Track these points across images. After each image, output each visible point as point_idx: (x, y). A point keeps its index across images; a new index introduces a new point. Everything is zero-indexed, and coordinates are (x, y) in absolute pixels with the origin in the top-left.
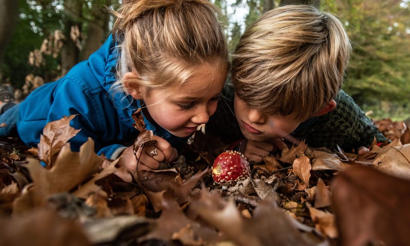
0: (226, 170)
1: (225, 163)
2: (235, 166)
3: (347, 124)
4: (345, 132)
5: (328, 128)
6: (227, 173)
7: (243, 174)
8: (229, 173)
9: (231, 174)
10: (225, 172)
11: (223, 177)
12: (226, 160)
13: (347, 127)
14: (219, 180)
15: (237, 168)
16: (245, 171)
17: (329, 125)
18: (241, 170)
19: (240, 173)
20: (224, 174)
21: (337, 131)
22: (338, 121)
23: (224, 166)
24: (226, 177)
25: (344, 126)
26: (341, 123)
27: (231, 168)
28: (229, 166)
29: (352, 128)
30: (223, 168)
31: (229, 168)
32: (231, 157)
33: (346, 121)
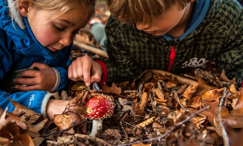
0: (95, 110)
1: (94, 105)
2: (102, 108)
3: (225, 26)
4: (223, 34)
5: (208, 31)
6: (95, 113)
7: (107, 112)
8: (97, 113)
9: (99, 113)
10: (94, 112)
11: (92, 115)
12: (94, 103)
13: (224, 29)
14: (90, 117)
15: (103, 109)
16: (109, 110)
17: (209, 28)
18: (106, 110)
19: (106, 112)
20: (93, 113)
21: (217, 33)
22: (216, 24)
23: (94, 108)
24: (95, 116)
25: (222, 29)
26: (220, 25)
27: (98, 109)
28: (97, 107)
29: (230, 30)
30: (93, 109)
31: (97, 109)
32: (98, 101)
33: (224, 24)
